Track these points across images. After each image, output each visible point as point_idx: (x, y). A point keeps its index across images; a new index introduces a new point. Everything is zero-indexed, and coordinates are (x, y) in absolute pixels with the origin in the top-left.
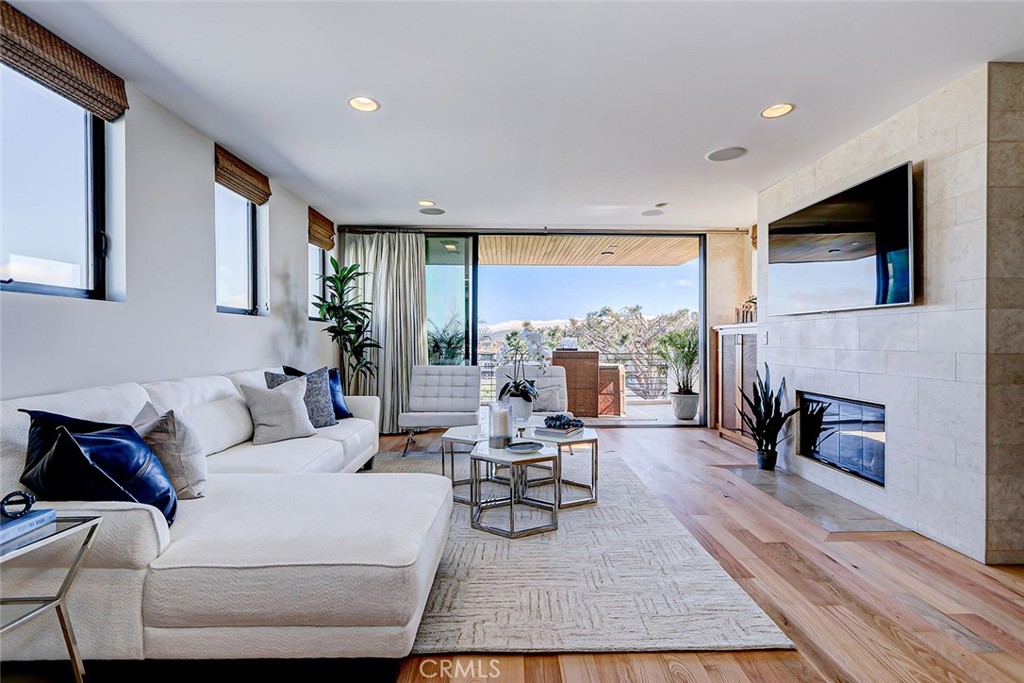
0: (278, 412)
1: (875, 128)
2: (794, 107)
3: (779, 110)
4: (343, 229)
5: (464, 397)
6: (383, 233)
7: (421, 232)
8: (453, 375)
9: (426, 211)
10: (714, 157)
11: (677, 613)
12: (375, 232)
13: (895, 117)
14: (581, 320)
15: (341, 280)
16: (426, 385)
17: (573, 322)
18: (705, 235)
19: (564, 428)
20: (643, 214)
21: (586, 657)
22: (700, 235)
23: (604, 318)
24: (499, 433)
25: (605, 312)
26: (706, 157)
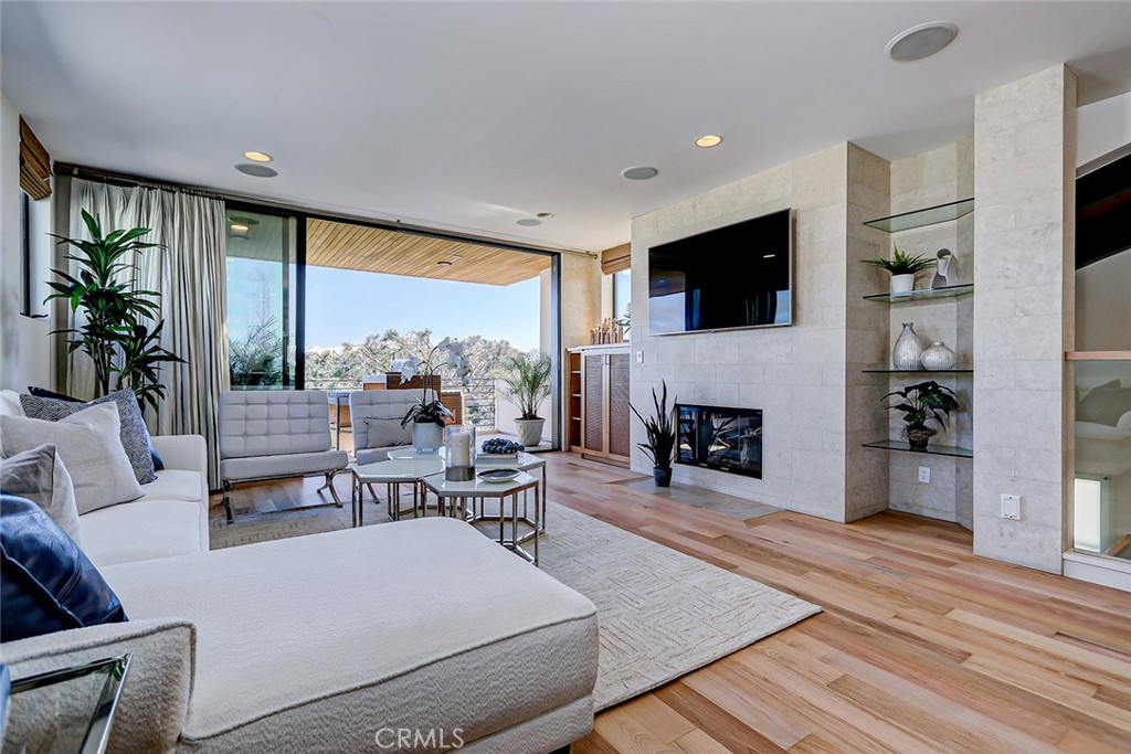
0: (86, 462)
1: (754, 176)
2: (722, 139)
3: (712, 140)
4: (65, 170)
5: (309, 433)
6: (150, 189)
7: (219, 198)
8: (288, 403)
9: (247, 169)
10: (629, 175)
11: (725, 611)
12: (136, 185)
13: (771, 170)
14: (358, 343)
15: (102, 252)
16: (247, 419)
17: (347, 347)
18: (559, 254)
19: (511, 452)
20: (519, 223)
21: (701, 672)
22: (553, 254)
23: (388, 342)
24: (460, 462)
25: (391, 336)
26: (622, 173)
